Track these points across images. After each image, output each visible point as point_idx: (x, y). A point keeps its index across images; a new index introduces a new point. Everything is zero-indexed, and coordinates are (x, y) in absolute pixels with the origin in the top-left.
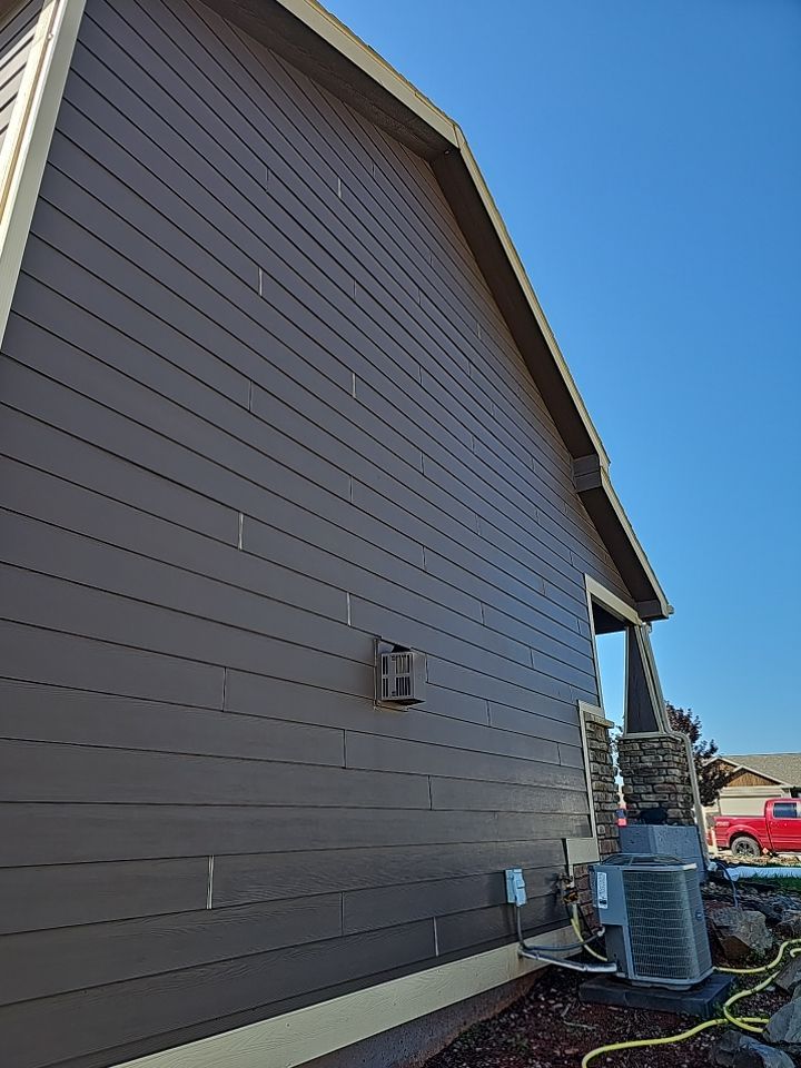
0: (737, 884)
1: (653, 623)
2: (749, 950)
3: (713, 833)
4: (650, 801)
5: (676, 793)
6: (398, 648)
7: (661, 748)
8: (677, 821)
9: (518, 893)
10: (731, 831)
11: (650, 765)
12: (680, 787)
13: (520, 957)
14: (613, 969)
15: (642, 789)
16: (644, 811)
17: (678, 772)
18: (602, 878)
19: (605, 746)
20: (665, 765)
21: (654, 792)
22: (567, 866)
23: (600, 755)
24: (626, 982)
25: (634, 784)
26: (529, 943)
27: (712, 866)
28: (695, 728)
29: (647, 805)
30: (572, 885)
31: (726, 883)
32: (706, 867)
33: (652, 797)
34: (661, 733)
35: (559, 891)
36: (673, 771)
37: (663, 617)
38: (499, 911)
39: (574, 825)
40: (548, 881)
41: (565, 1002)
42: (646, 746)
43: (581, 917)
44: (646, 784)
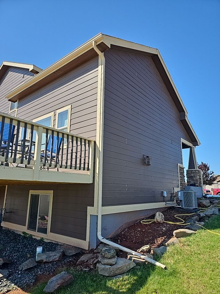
0: (209, 198)
1: (196, 146)
2: (205, 205)
3: (212, 192)
4: (192, 182)
5: (198, 181)
6: (147, 157)
7: (195, 172)
8: (197, 186)
9: (165, 194)
10: (217, 192)
11: (193, 175)
12: (199, 180)
13: (165, 204)
14: (181, 206)
15: (191, 180)
16: (191, 184)
17: (199, 177)
18: (180, 193)
19: (183, 172)
20: (196, 175)
21: (193, 181)
22: (174, 192)
23: (182, 173)
24: (183, 208)
25: (189, 179)
26: (167, 202)
27: (204, 195)
28: (208, 167)
29: (192, 183)
30: (175, 195)
31: (207, 198)
32: (203, 195)
33: (193, 182)
34: (196, 169)
35: (172, 196)
36: (197, 177)
37: (198, 145)
38: (162, 197)
39: (176, 185)
40: (170, 194)
41: (172, 211)
42: (192, 172)
43: (176, 200)
44: (192, 179)
